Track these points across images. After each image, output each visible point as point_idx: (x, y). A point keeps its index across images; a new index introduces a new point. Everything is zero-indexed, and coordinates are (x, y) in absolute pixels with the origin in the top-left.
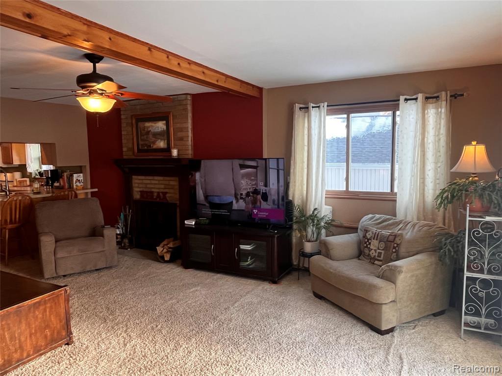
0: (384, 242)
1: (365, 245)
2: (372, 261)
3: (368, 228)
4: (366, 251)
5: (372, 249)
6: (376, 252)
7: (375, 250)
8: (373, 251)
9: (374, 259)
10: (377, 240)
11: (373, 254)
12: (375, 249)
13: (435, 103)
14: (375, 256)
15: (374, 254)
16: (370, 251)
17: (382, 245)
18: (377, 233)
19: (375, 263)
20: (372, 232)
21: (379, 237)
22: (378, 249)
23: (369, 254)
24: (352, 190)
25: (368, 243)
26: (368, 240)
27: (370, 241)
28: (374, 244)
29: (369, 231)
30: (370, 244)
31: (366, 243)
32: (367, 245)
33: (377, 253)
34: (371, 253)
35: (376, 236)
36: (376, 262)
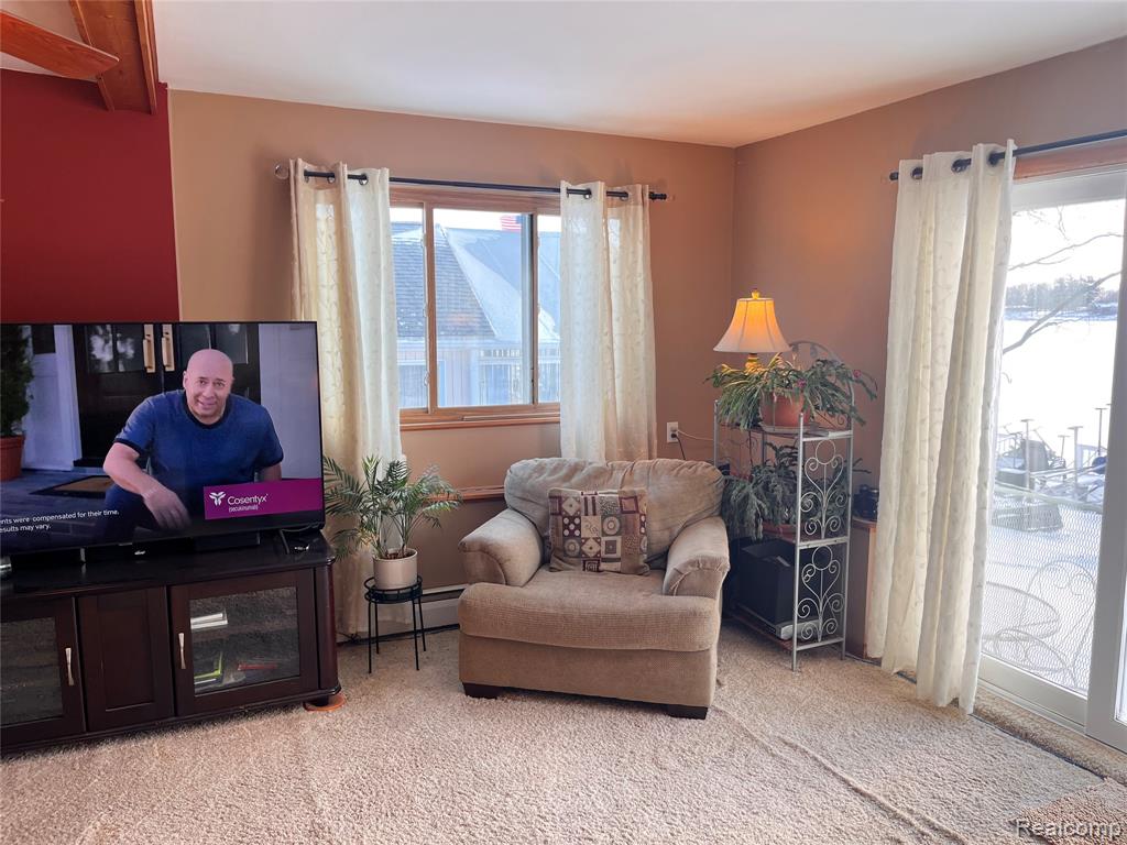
0: (615, 516)
1: (567, 533)
2: (594, 567)
3: (560, 491)
4: (572, 547)
5: (587, 539)
6: (599, 543)
7: (595, 539)
8: (591, 543)
9: (598, 559)
10: (595, 514)
11: (591, 548)
12: (595, 536)
13: (618, 206)
14: (599, 552)
15: (596, 549)
16: (582, 544)
17: (613, 524)
18: (589, 497)
19: (600, 568)
20: (575, 498)
21: (598, 509)
22: (604, 534)
23: (582, 552)
24: (446, 406)
25: (572, 527)
26: (572, 519)
27: (577, 521)
28: (590, 526)
29: (567, 498)
30: (578, 527)
31: (566, 527)
32: (572, 532)
33: (603, 544)
34: (586, 548)
35: (590, 506)
36: (603, 566)
